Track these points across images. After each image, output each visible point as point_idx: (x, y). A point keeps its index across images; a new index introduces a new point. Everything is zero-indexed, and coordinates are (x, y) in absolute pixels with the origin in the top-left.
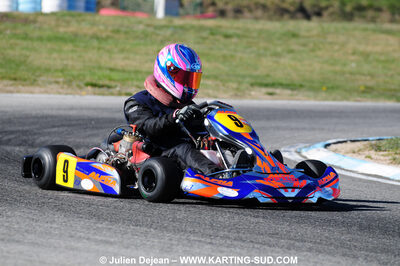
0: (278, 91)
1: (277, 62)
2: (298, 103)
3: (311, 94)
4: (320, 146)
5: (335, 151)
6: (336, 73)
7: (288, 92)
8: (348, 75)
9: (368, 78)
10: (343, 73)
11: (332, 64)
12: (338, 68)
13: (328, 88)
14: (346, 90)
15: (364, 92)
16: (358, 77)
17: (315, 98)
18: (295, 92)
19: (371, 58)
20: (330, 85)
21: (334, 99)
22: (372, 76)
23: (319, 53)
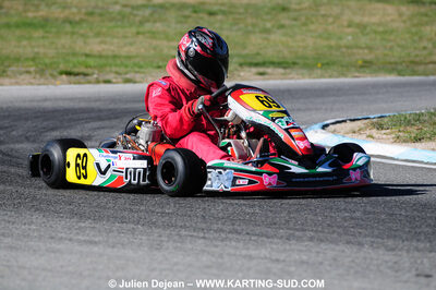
0: (269, 70)
1: (266, 39)
2: (292, 82)
3: (305, 71)
4: (317, 127)
5: (334, 132)
6: (331, 47)
7: (281, 71)
8: (344, 50)
9: (366, 51)
10: (339, 47)
11: (328, 39)
12: (333, 43)
13: (323, 65)
14: (342, 66)
15: (362, 67)
16: (355, 51)
17: (310, 76)
18: (288, 71)
19: (368, 29)
20: (325, 61)
21: (330, 77)
22: (370, 48)
23: (312, 27)
